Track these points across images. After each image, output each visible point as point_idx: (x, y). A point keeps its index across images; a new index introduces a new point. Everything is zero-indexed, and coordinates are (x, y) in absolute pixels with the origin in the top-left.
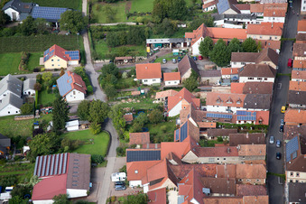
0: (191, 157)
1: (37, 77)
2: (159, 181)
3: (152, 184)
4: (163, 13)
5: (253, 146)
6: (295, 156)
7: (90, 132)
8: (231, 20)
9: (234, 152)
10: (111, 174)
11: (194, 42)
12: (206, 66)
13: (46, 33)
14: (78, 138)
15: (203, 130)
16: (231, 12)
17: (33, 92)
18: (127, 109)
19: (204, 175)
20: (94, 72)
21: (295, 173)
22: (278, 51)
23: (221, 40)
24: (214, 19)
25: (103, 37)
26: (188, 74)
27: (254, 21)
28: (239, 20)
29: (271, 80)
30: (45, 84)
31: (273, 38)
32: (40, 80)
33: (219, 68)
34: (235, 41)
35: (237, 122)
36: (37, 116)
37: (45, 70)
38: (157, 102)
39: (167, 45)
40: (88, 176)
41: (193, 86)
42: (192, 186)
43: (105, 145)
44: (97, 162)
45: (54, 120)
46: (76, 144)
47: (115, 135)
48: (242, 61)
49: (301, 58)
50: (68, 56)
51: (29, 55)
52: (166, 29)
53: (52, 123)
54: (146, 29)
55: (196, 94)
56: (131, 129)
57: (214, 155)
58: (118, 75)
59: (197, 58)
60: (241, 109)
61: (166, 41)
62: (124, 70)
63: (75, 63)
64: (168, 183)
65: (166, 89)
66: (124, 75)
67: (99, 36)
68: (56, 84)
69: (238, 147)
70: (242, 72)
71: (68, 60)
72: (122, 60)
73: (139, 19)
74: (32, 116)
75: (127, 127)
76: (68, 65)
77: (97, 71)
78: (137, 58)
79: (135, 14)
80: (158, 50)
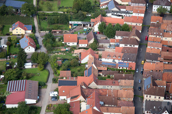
0: (93, 85)
1: (8, 38)
2: (76, 97)
3: (72, 98)
4: (79, 8)
5: (127, 81)
6: (149, 87)
7: (38, 69)
8: (115, 14)
9: (117, 83)
10: (50, 92)
11: (95, 24)
12: (102, 38)
13: (13, 15)
14: (31, 72)
15: (100, 71)
16: (115, 9)
17: (6, 46)
18: (58, 58)
19: (100, 95)
20: (40, 37)
21: (149, 96)
22: (140, 32)
23: (110, 24)
24: (106, 13)
25: (45, 19)
26: (92, 41)
27: (128, 15)
28: (120, 14)
29: (137, 46)
30: (13, 42)
31: (138, 24)
32: (10, 40)
33: (108, 39)
34: (118, 25)
35: (118, 68)
36: (8, 59)
37: (13, 35)
38: (75, 55)
39: (80, 25)
40: (37, 93)
41: (95, 47)
42: (94, 100)
43: (46, 77)
44: (42, 85)
45: (18, 62)
46: (30, 75)
47: (52, 71)
48: (121, 36)
49: (152, 36)
50: (26, 28)
51: (4, 26)
52: (80, 16)
53: (16, 64)
54: (69, 16)
55: (96, 52)
56: (61, 69)
57: (106, 84)
58: (54, 40)
59: (97, 33)
60: (121, 61)
61: (80, 23)
62: (57, 37)
63: (30, 32)
64: (81, 98)
65: (80, 48)
66: (57, 40)
67: (43, 18)
68: (19, 42)
69: (119, 81)
70: (121, 42)
71: (26, 30)
72: (56, 32)
73: (65, 10)
74: (6, 59)
75: (58, 68)
76: (25, 33)
77: (42, 37)
78: (64, 31)
79: (63, 7)
80: (75, 28)
